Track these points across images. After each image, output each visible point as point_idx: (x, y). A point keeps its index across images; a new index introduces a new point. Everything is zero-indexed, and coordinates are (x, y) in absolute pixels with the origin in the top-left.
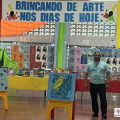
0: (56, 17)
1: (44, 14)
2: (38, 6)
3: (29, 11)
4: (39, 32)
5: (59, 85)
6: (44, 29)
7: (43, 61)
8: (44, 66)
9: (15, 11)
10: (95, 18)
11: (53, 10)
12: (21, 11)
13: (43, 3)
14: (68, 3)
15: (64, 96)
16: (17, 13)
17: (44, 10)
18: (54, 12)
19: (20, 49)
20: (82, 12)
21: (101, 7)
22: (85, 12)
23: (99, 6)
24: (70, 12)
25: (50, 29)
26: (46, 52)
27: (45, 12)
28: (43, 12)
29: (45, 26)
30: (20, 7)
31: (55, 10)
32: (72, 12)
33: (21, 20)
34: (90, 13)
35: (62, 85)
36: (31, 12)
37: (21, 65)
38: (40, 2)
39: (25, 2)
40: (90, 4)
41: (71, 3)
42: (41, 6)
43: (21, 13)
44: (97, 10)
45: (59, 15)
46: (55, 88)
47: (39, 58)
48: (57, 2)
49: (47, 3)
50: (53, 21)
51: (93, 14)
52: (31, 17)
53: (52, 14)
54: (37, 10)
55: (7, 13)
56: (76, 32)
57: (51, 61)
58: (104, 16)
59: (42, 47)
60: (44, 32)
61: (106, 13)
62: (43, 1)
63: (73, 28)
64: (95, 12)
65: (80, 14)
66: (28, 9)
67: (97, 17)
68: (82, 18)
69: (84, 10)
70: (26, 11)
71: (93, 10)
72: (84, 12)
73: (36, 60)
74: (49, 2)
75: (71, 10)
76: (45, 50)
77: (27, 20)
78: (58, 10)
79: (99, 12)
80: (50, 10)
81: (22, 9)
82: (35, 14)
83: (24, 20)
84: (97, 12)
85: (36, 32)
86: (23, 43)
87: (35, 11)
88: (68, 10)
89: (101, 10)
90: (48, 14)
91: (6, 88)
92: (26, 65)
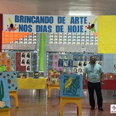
0: (49, 28)
1: (39, 26)
2: (34, 20)
3: (26, 24)
4: (23, 41)
5: (69, 84)
6: (28, 38)
7: (27, 65)
8: (28, 69)
9: (14, 24)
10: (80, 29)
11: (46, 23)
12: (19, 23)
13: (38, 17)
14: (59, 17)
15: (74, 93)
16: (16, 25)
17: (39, 23)
18: (47, 25)
19: (7, 56)
20: (70, 25)
21: (85, 20)
22: (73, 25)
23: (83, 19)
24: (60, 25)
25: (32, 38)
26: (29, 57)
27: (40, 24)
28: (38, 24)
29: (28, 36)
30: (18, 20)
31: (48, 23)
32: (62, 24)
33: (20, 31)
34: (77, 25)
35: (72, 85)
36: (28, 24)
37: (8, 68)
38: (36, 16)
39: (23, 17)
40: (76, 18)
41: (61, 17)
42: (36, 20)
43: (20, 25)
44: (82, 23)
45: (51, 27)
46: (66, 87)
47: (23, 63)
48: (49, 16)
49: (41, 17)
50: (46, 32)
51: (78, 26)
52: (28, 29)
53: (45, 26)
54: (32, 23)
55: (8, 26)
56: (54, 41)
57: (34, 65)
58: (88, 28)
59: (26, 54)
60: (28, 41)
61: (89, 26)
62: (37, 16)
63: (52, 38)
64: (80, 24)
65: (69, 26)
66: (25, 22)
67: (82, 29)
68: (70, 29)
69: (71, 23)
70: (24, 24)
71: (78, 23)
72: (71, 24)
73: (22, 65)
74: (42, 16)
75: (61, 23)
76: (28, 56)
77: (25, 31)
78: (50, 23)
79: (83, 24)
80: (43, 23)
81: (20, 22)
82: (31, 26)
83: (22, 31)
84: (82, 25)
85: (21, 41)
86: (10, 50)
87: (31, 24)
88: (59, 23)
89: (85, 23)
90: (42, 26)
91: (16, 88)
92: (13, 68)
